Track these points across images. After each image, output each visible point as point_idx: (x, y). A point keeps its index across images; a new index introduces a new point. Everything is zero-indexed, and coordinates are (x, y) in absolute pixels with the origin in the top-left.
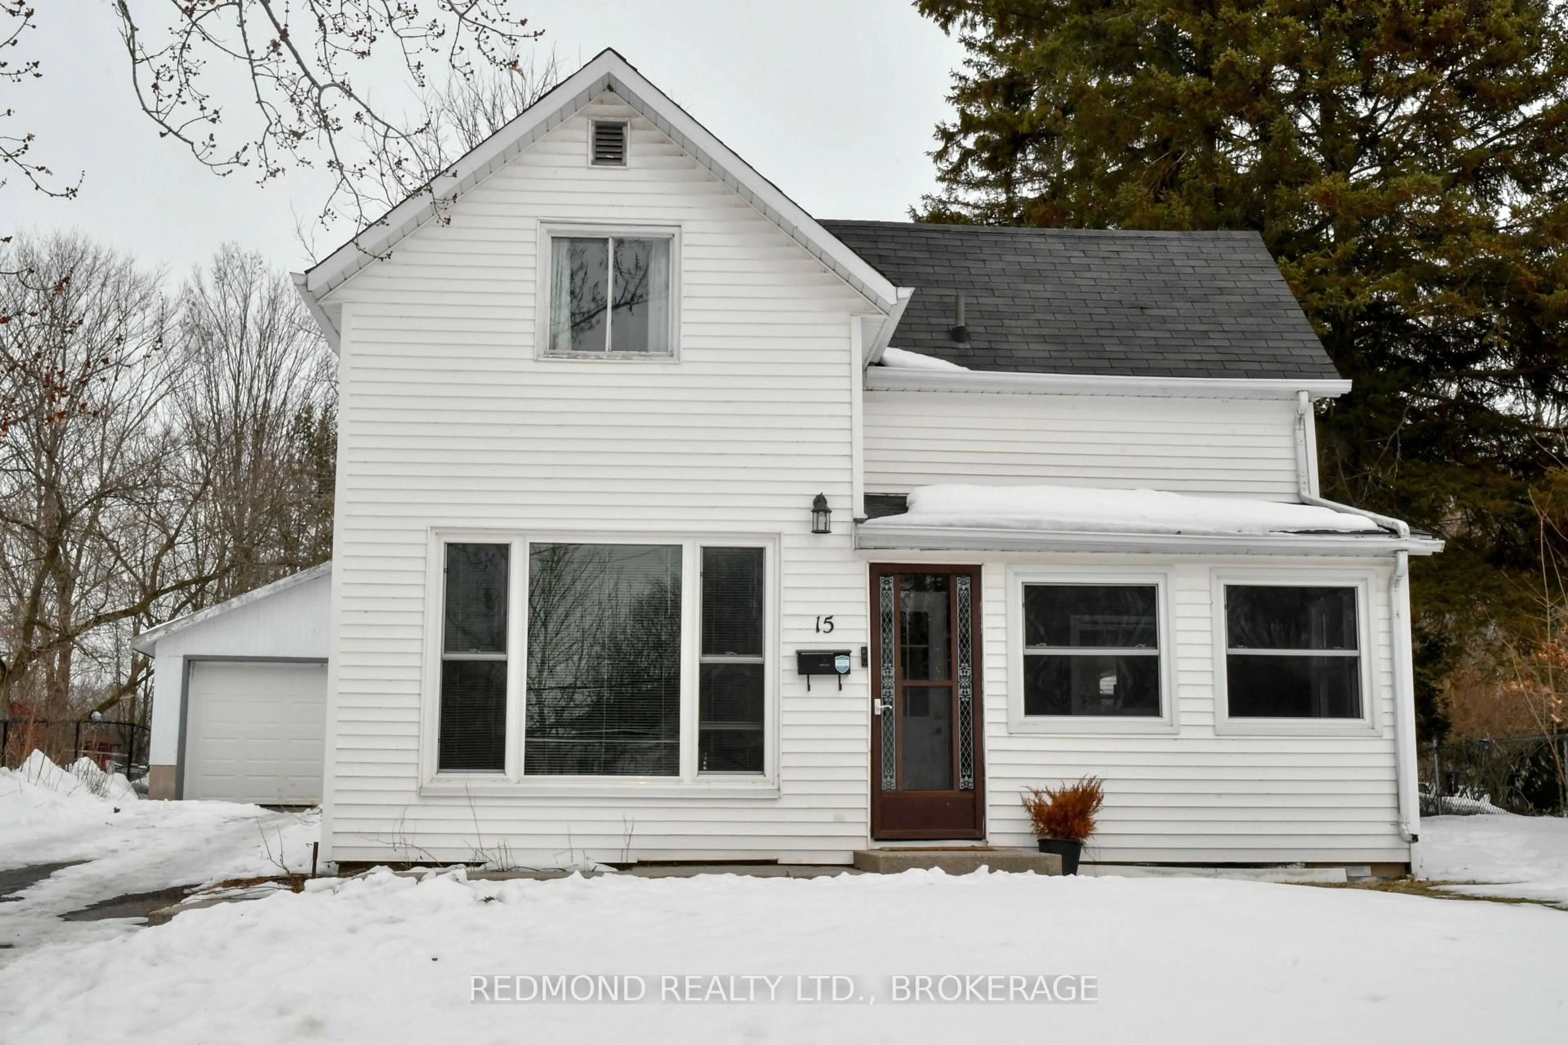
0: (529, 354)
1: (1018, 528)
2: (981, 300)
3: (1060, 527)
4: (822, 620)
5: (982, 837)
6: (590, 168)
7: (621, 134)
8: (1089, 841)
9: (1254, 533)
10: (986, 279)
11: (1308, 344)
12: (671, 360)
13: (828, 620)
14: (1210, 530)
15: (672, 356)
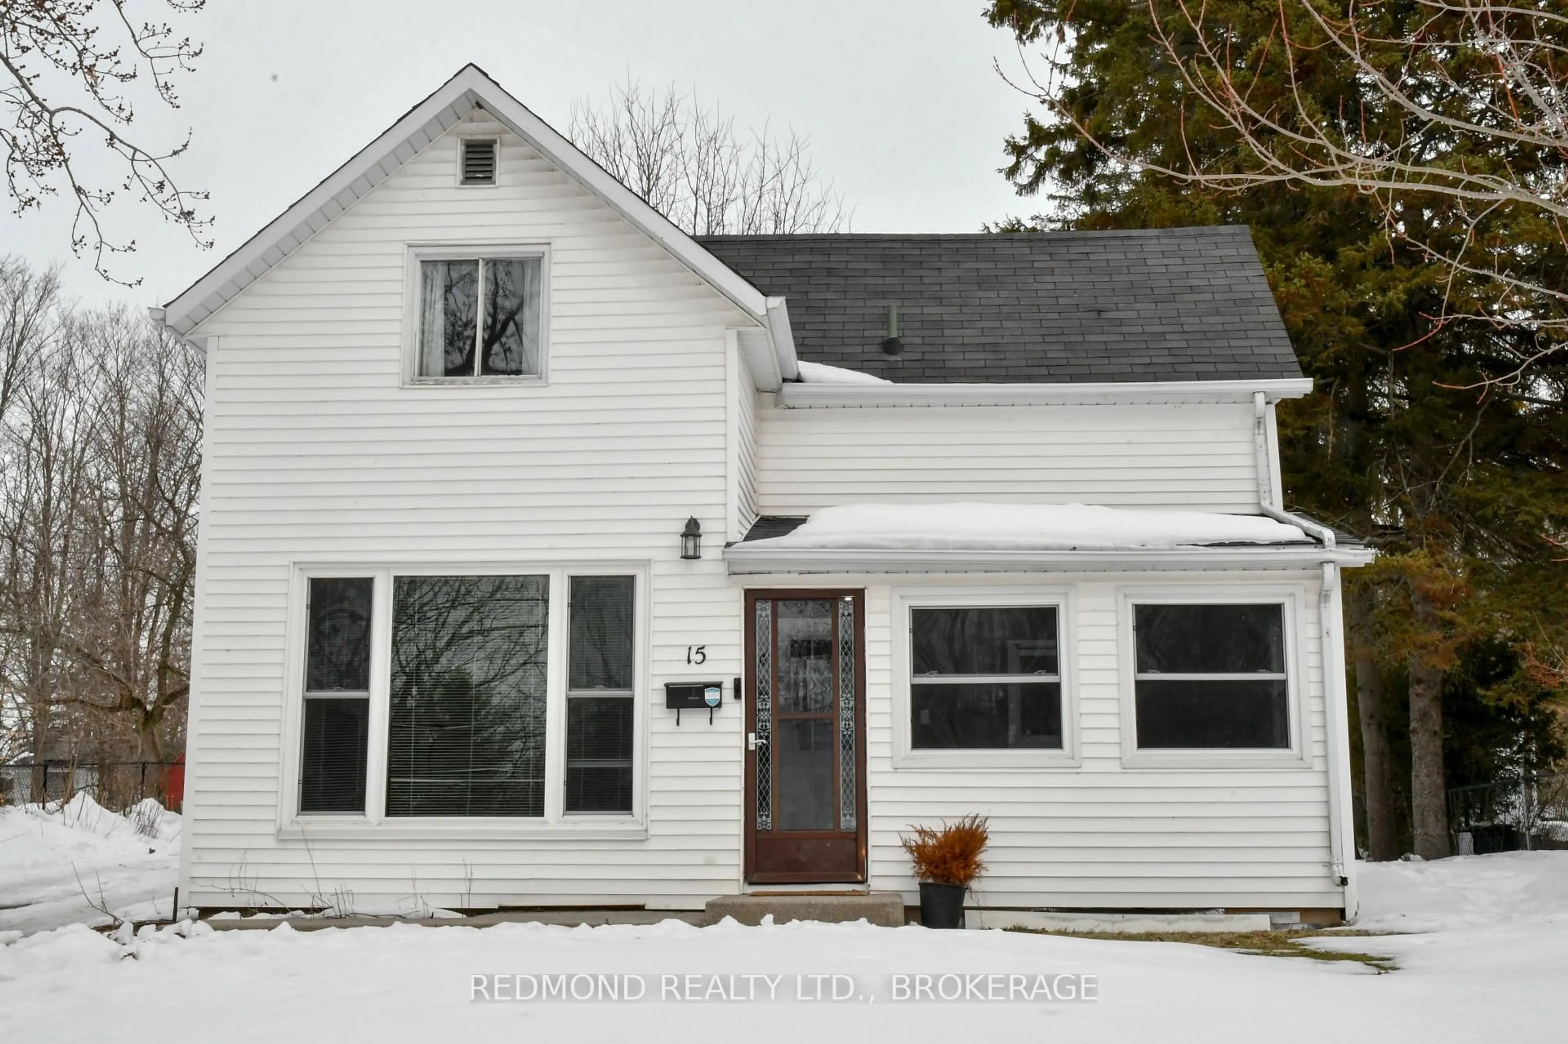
0: (396, 381)
1: (897, 548)
2: (926, 311)
3: (943, 546)
4: (694, 650)
5: (864, 882)
6: (459, 188)
7: (491, 152)
8: (974, 885)
9: (1158, 547)
10: (937, 288)
11: (1274, 342)
12: (540, 383)
13: (700, 650)
14: (1109, 544)
15: (540, 378)
